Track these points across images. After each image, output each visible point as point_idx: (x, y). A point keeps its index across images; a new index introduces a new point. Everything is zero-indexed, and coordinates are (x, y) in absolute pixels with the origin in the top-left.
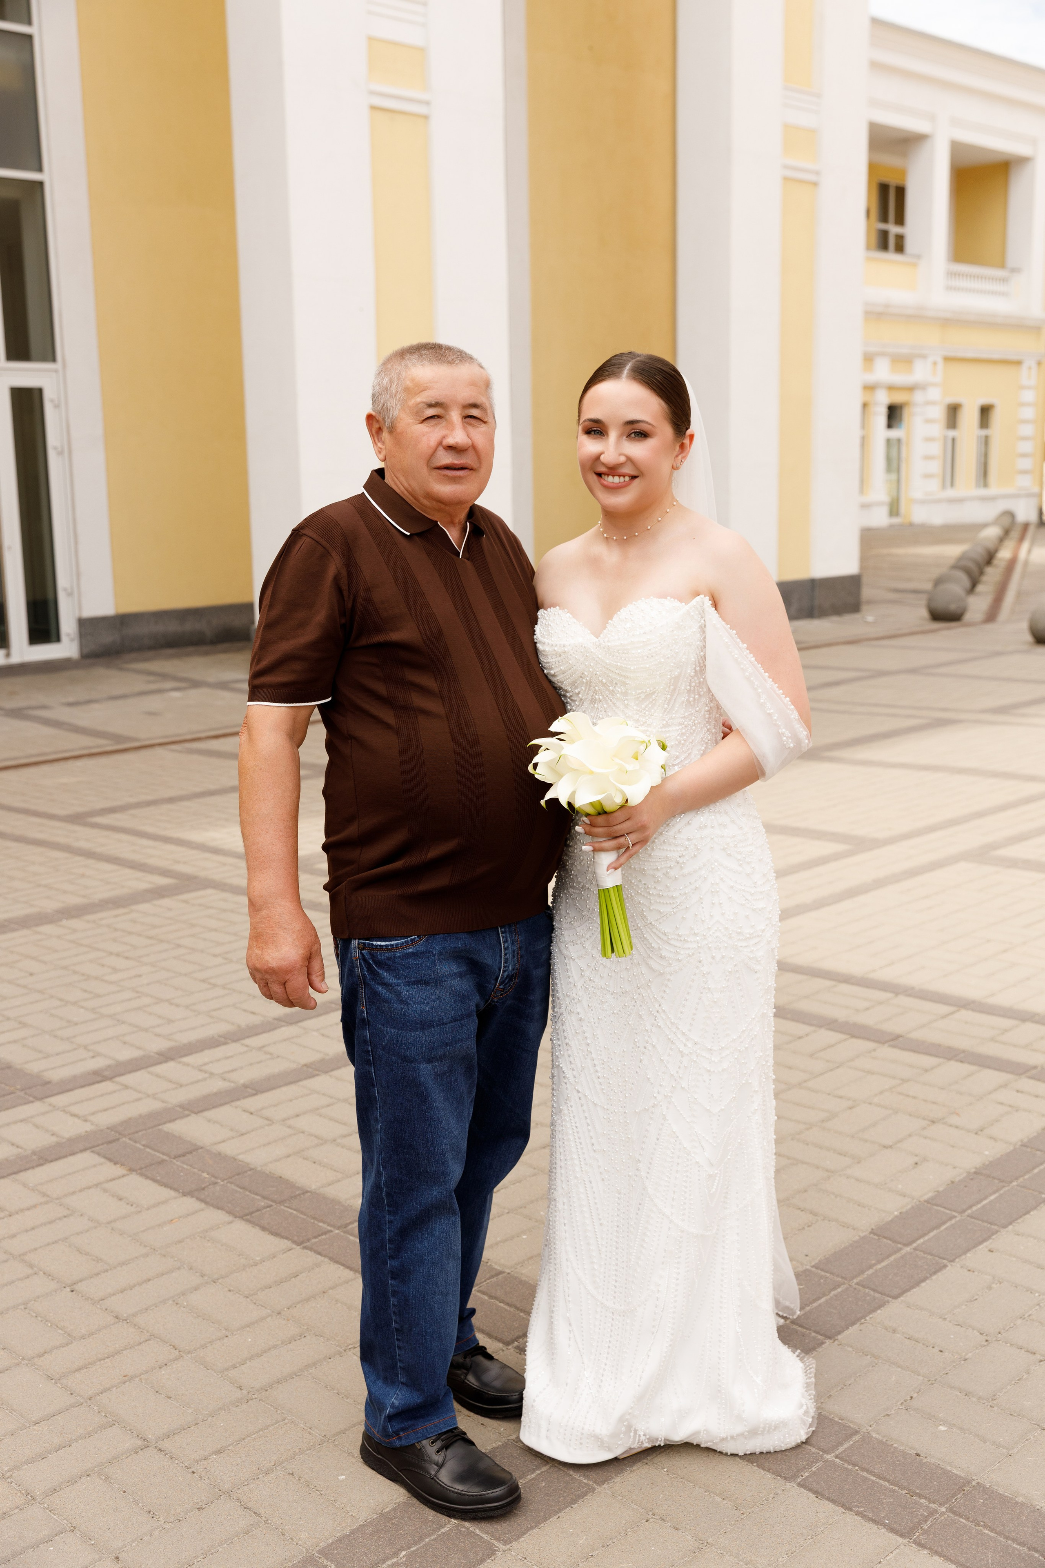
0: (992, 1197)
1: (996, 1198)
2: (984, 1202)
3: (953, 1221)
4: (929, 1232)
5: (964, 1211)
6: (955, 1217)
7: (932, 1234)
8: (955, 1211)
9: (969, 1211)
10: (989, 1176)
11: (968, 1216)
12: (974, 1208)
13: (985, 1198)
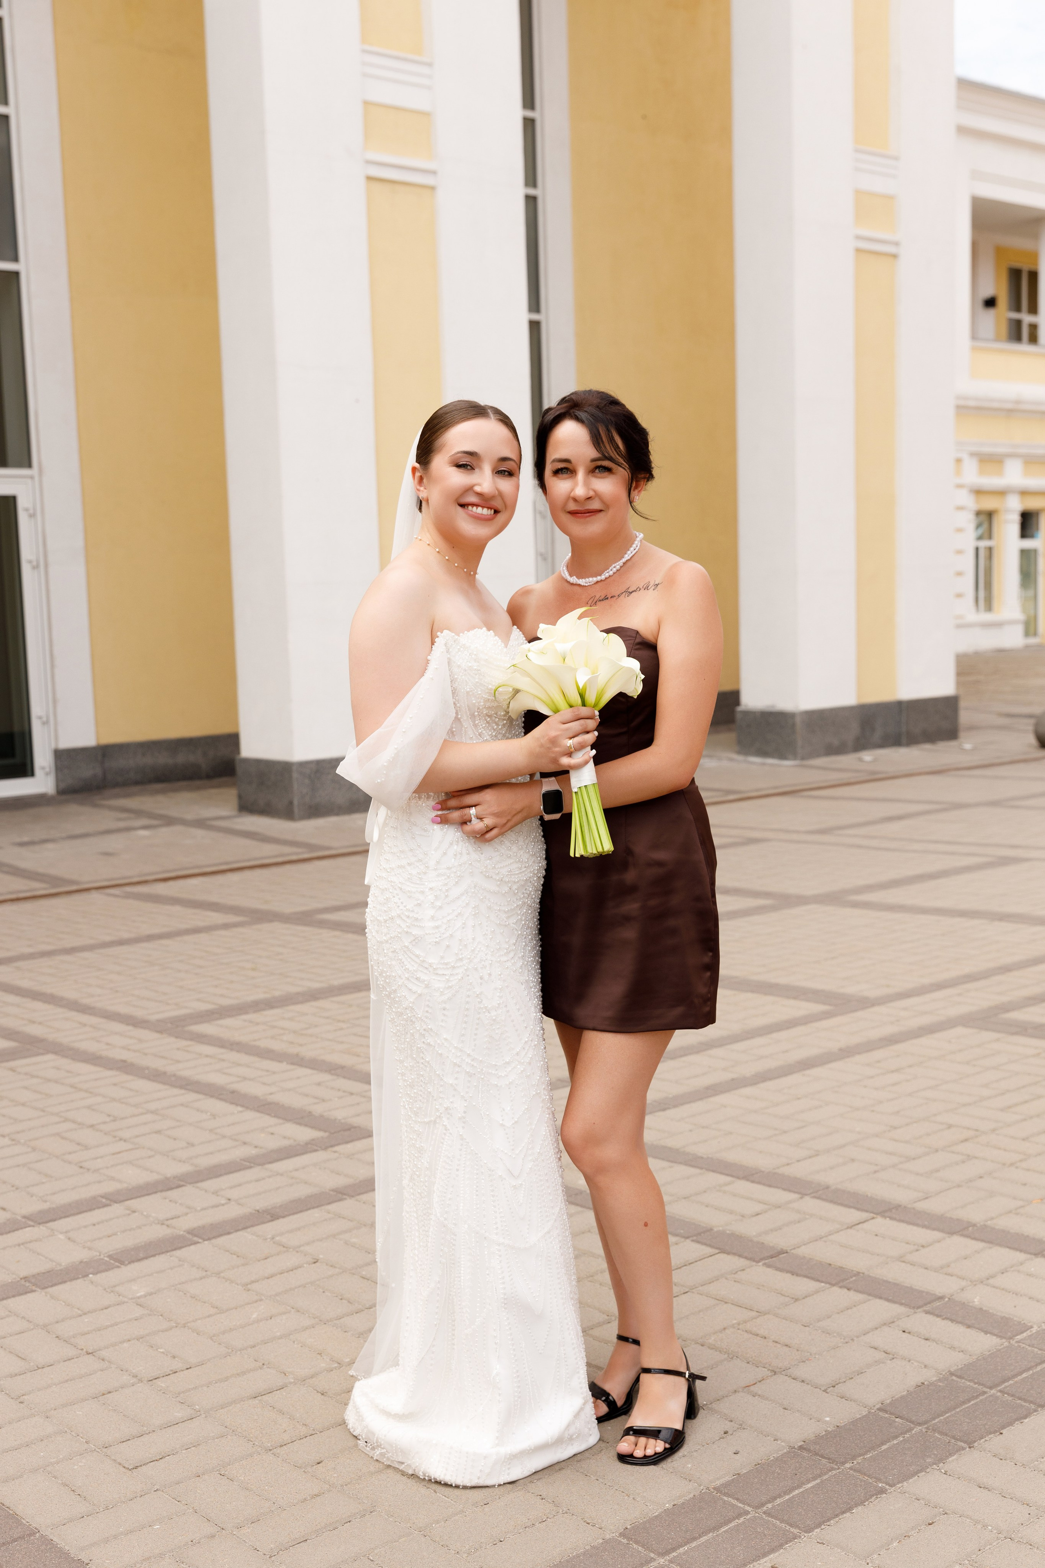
0: (810, 1485)
1: (813, 1487)
2: (797, 1492)
3: (742, 1519)
4: (700, 1536)
5: (763, 1505)
6: (747, 1513)
7: (704, 1539)
8: (749, 1505)
9: (770, 1506)
10: (816, 1454)
11: (764, 1513)
12: (778, 1501)
13: (799, 1487)
